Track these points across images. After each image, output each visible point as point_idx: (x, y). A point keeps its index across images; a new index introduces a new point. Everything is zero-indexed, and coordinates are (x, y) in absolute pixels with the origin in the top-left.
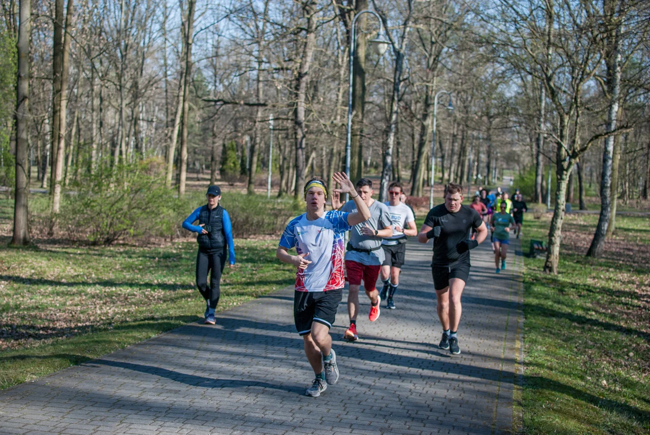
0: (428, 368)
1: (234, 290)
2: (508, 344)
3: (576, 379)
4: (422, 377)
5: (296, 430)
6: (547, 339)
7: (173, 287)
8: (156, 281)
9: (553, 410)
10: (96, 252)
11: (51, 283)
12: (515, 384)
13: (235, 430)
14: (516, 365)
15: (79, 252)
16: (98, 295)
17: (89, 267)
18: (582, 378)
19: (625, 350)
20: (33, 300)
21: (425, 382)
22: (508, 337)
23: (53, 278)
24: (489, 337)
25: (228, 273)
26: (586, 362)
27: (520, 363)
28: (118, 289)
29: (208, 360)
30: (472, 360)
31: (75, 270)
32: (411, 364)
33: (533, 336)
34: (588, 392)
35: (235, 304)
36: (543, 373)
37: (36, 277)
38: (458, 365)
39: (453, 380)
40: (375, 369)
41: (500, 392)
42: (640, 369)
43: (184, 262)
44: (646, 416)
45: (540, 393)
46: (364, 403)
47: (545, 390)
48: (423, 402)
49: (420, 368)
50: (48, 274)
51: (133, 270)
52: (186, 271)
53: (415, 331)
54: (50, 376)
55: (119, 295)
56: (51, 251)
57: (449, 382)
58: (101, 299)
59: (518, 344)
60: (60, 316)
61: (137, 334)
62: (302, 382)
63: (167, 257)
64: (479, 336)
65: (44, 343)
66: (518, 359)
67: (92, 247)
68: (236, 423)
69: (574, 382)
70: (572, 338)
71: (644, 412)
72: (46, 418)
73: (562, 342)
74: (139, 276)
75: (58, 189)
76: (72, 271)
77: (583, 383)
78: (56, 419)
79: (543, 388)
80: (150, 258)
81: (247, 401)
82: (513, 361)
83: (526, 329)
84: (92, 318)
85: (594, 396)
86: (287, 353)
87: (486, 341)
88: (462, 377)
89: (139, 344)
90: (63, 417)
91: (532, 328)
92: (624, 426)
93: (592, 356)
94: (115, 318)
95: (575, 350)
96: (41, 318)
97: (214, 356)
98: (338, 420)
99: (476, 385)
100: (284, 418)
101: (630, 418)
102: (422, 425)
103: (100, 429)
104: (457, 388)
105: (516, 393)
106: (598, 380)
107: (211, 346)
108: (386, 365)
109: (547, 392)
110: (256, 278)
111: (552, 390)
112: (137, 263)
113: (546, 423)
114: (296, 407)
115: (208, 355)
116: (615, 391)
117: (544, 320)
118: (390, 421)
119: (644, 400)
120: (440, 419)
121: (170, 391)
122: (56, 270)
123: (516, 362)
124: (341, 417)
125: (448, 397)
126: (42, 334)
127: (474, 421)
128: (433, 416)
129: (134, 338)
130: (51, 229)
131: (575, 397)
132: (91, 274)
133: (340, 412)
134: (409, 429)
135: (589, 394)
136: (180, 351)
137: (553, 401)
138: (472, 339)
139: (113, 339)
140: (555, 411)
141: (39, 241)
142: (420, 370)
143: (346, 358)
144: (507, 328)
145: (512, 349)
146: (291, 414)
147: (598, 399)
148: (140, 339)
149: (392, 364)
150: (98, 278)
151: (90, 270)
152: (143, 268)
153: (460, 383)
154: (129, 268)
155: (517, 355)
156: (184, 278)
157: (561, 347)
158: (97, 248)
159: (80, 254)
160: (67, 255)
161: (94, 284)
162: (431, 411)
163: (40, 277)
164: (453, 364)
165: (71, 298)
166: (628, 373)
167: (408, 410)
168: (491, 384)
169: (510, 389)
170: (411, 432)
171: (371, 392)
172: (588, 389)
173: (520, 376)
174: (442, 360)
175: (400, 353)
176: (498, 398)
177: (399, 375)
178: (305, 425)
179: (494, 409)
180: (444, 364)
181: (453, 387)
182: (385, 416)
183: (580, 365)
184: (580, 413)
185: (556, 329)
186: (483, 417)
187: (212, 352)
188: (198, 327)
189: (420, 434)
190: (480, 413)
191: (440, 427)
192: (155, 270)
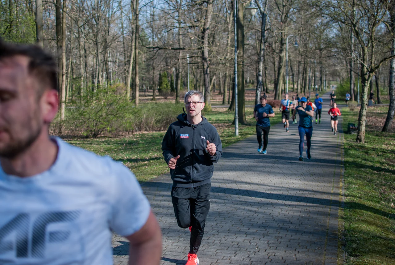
0: (288, 200)
2: (336, 185)
4: (285, 205)
5: (215, 236)
6: (358, 181)
7: (136, 160)
8: (125, 158)
9: (362, 220)
10: (88, 142)
12: (340, 207)
13: (180, 238)
14: (340, 196)
15: (78, 142)
18: (379, 203)
21: (287, 208)
22: (335, 180)
24: (324, 182)
26: (382, 193)
27: (342, 195)
29: (161, 201)
30: (314, 194)
32: (279, 198)
33: (350, 179)
34: (383, 210)
36: (356, 200)
38: (306, 198)
39: (303, 206)
40: (258, 202)
41: (331, 212)
43: (141, 145)
45: (354, 211)
46: (253, 220)
47: (357, 210)
48: (287, 219)
49: (284, 200)
51: (111, 152)
52: (143, 151)
53: (280, 180)
57: (302, 207)
59: (341, 184)
62: (216, 210)
63: (130, 143)
64: (318, 181)
66: (341, 193)
67: (86, 139)
68: (181, 234)
69: (375, 204)
70: (373, 180)
73: (367, 182)
74: (115, 155)
75: (63, 106)
77: (380, 205)
79: (356, 208)
80: (120, 144)
82: (338, 194)
83: (346, 175)
85: (385, 212)
87: (322, 183)
88: (308, 204)
91: (349, 175)
93: (385, 190)
95: (375, 187)
97: (164, 198)
98: (239, 230)
99: (317, 208)
102: (286, 231)
104: (306, 210)
105: (340, 212)
106: (388, 203)
107: (162, 193)
108: (264, 199)
109: (358, 211)
111: (361, 210)
112: (113, 147)
113: (357, 227)
115: (161, 198)
117: (356, 170)
118: (268, 230)
120: (296, 227)
123: (340, 195)
124: (240, 228)
125: (301, 215)
127: (316, 228)
128: (292, 227)
130: (60, 129)
131: (375, 213)
133: (239, 226)
134: (279, 233)
135: (383, 211)
137: (362, 215)
138: (314, 183)
142: (284, 201)
143: (241, 196)
144: (335, 175)
145: (338, 187)
146: (211, 228)
147: (389, 214)
149: (268, 198)
152: (117, 150)
153: (308, 207)
154: (109, 150)
155: (341, 190)
156: (142, 155)
157: (367, 185)
158: (88, 140)
159: (79, 144)
162: (291, 223)
164: (303, 197)
167: (278, 223)
168: (326, 207)
169: (337, 209)
170: (280, 235)
171: (256, 215)
172: (382, 208)
173: (343, 202)
174: (297, 195)
175: (272, 192)
176: (330, 215)
177: (272, 204)
178: (220, 234)
179: (328, 221)
180: (298, 197)
181: (303, 210)
182: (265, 227)
183: (378, 195)
184: (378, 222)
185: (363, 175)
186: (321, 226)
187: (163, 196)
188: (154, 182)
189: (286, 236)
190: (319, 224)
191: (297, 231)
192: (124, 151)
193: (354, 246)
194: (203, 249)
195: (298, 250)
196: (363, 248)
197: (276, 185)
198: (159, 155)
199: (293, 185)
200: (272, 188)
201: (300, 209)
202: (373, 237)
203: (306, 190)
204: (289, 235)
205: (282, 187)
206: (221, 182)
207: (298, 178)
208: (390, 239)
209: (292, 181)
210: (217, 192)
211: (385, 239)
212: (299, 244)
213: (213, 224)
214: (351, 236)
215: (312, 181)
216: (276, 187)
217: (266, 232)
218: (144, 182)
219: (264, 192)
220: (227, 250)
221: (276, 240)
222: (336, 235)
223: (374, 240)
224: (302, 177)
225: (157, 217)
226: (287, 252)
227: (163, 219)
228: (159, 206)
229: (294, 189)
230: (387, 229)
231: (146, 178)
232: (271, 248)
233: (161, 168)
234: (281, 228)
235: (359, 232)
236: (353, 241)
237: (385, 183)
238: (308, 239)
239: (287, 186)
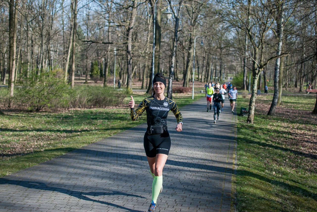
0: (192, 167)
1: (100, 133)
2: (230, 156)
3: (261, 171)
4: (190, 171)
6: (248, 153)
7: (71, 132)
8: (62, 129)
9: (250, 185)
10: (32, 116)
11: (11, 130)
12: (233, 174)
13: (105, 195)
15: (24, 115)
16: (34, 136)
17: (29, 123)
18: (263, 171)
19: (284, 158)
20: (4, 139)
21: (191, 173)
22: (229, 153)
23: (12, 128)
24: (221, 153)
25: (96, 125)
26: (266, 164)
27: (235, 165)
28: (44, 132)
29: (90, 165)
30: (213, 163)
31: (23, 124)
32: (185, 165)
33: (241, 152)
34: (266, 177)
35: (101, 139)
36: (245, 168)
37: (4, 127)
38: (206, 165)
39: (204, 172)
40: (168, 168)
41: (226, 178)
42: (291, 167)
43: (75, 119)
44: (293, 188)
45: (244, 177)
50: (9, 126)
51: (51, 124)
52: (76, 124)
53: (186, 151)
54: (18, 172)
55: (45, 135)
56: (10, 115)
57: (202, 173)
58: (36, 138)
59: (234, 156)
60: (18, 146)
61: (56, 153)
62: (134, 174)
63: (66, 117)
64: (216, 153)
65: (12, 158)
66: (234, 162)
67: (30, 113)
68: (105, 192)
69: (260, 172)
70: (260, 153)
71: (292, 186)
72: (19, 191)
73: (255, 155)
74: (54, 126)
75: (13, 85)
76: (21, 124)
77: (264, 173)
78: (23, 191)
79: (245, 175)
80: (58, 118)
81: (110, 182)
82: (232, 164)
83: (238, 149)
84: (33, 146)
85: (269, 179)
86: (127, 161)
87: (219, 155)
88: (208, 171)
89: (57, 158)
90: (26, 190)
91: (241, 149)
92: (282, 192)
93: (269, 161)
94: (44, 146)
95: (261, 158)
96: (8, 147)
97: (92, 163)
99: (215, 174)
100: (127, 189)
101: (285, 188)
102: (190, 192)
103: (44, 195)
104: (206, 176)
105: (233, 178)
106: (271, 172)
107: (91, 158)
108: (173, 166)
109: (247, 177)
110: (110, 127)
111: (250, 176)
112: (52, 120)
113: (246, 190)
114: (132, 185)
115: (90, 162)
116: (279, 177)
117: (247, 145)
118: (175, 190)
119: (292, 180)
120: (198, 189)
121: (74, 178)
122: (13, 124)
125: (202, 179)
126: (10, 154)
127: (214, 190)
128: (195, 189)
129: (55, 155)
130: (9, 104)
131: (260, 179)
132: (30, 126)
134: (184, 193)
135: (267, 178)
136: (77, 160)
137: (250, 181)
138: (213, 154)
139: (45, 156)
140: (251, 185)
141: (4, 110)
142: (189, 168)
144: (230, 148)
145: (232, 158)
147: (271, 180)
148: (58, 155)
149: (176, 165)
150: (34, 128)
151: (30, 124)
152: (55, 122)
153: (207, 173)
154: (49, 122)
155: (234, 161)
156: (75, 127)
157: (254, 157)
158: (32, 113)
159: (24, 116)
160: (18, 117)
161: (32, 130)
162: (194, 186)
163: (6, 127)
164: (204, 165)
165: (22, 137)
166: (285, 169)
167: (184, 186)
168: (222, 174)
169: (230, 176)
170: (185, 195)
171: (166, 178)
172: (266, 176)
173: (235, 170)
174: (199, 163)
175: (179, 161)
176: (225, 180)
177: (179, 170)
178: (137, 192)
179: (223, 184)
180: (200, 165)
181: (204, 175)
182: (173, 188)
183: (263, 165)
184: (262, 186)
185: (252, 149)
186: (218, 188)
187: (92, 161)
188: (84, 150)
189: (189, 195)
190: (216, 187)
191: (198, 193)
192: (61, 124)
193: (244, 205)
194: (123, 204)
195: (199, 207)
196: (251, 207)
197: (182, 155)
198: (89, 128)
199: (196, 155)
200: (180, 157)
201: (202, 175)
202: (258, 198)
203: (206, 160)
204: (192, 195)
205: (187, 157)
206: (139, 151)
207: (200, 150)
208: (272, 200)
209: (195, 152)
210: (136, 159)
211: (268, 200)
212: (200, 202)
213: (131, 184)
214: (241, 197)
215: (212, 152)
216: (183, 156)
217: (174, 192)
218: (77, 149)
219: (173, 160)
220: (142, 205)
221: (182, 198)
222: (229, 196)
223: (260, 200)
224: (204, 149)
225: (87, 178)
226: (190, 208)
227: (91, 179)
228: (89, 169)
229: (197, 159)
230: (270, 193)
231: (78, 146)
232: (178, 205)
233: (91, 138)
234: (186, 190)
235: (248, 194)
236: (242, 201)
237: (269, 155)
238: (207, 198)
239: (191, 156)
